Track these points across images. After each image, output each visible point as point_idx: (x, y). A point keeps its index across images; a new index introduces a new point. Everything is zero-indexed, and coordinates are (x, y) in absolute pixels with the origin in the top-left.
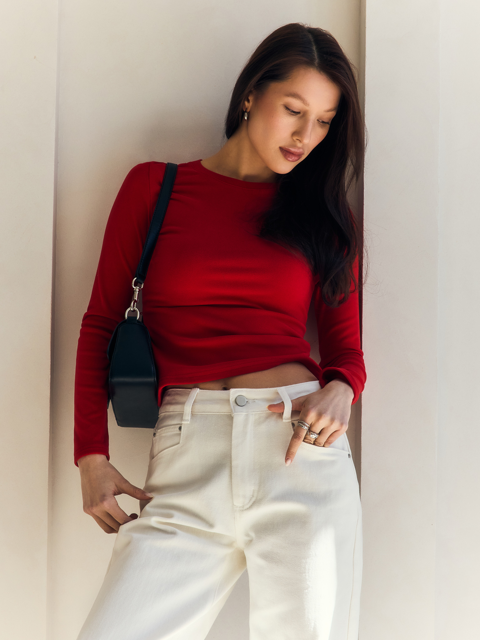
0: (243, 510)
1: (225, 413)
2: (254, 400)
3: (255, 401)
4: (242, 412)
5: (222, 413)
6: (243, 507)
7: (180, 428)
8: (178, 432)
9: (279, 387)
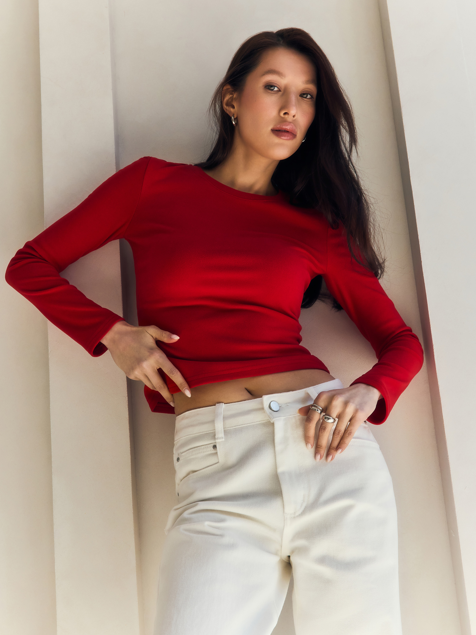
0: (295, 517)
1: (260, 421)
2: (286, 404)
3: (288, 405)
4: (280, 417)
5: (257, 422)
6: (295, 513)
7: (215, 447)
8: (214, 451)
9: (308, 388)
